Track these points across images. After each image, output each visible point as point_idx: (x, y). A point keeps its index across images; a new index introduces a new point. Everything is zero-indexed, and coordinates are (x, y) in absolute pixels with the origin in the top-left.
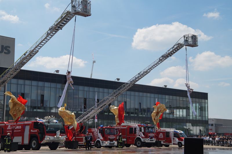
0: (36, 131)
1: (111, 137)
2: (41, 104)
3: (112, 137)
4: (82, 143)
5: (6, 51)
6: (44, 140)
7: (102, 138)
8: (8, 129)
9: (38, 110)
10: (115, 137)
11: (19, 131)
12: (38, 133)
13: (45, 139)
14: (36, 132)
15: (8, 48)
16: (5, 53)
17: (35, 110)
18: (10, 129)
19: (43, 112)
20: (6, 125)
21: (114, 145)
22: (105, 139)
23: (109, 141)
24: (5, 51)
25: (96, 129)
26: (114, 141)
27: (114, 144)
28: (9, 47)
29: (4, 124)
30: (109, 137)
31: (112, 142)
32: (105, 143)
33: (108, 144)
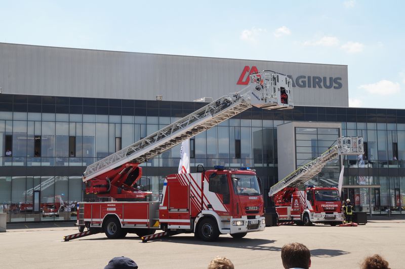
1: (327, 206)
2: (394, 156)
3: (329, 205)
5: (337, 86)
9: (391, 166)
10: (337, 206)
15: (338, 81)
16: (334, 87)
17: (385, 166)
19: (398, 169)
21: (336, 220)
23: (324, 214)
24: (334, 85)
26: (336, 213)
27: (335, 218)
28: (340, 79)
30: (323, 206)
31: (330, 215)
32: (316, 216)
33: (322, 219)
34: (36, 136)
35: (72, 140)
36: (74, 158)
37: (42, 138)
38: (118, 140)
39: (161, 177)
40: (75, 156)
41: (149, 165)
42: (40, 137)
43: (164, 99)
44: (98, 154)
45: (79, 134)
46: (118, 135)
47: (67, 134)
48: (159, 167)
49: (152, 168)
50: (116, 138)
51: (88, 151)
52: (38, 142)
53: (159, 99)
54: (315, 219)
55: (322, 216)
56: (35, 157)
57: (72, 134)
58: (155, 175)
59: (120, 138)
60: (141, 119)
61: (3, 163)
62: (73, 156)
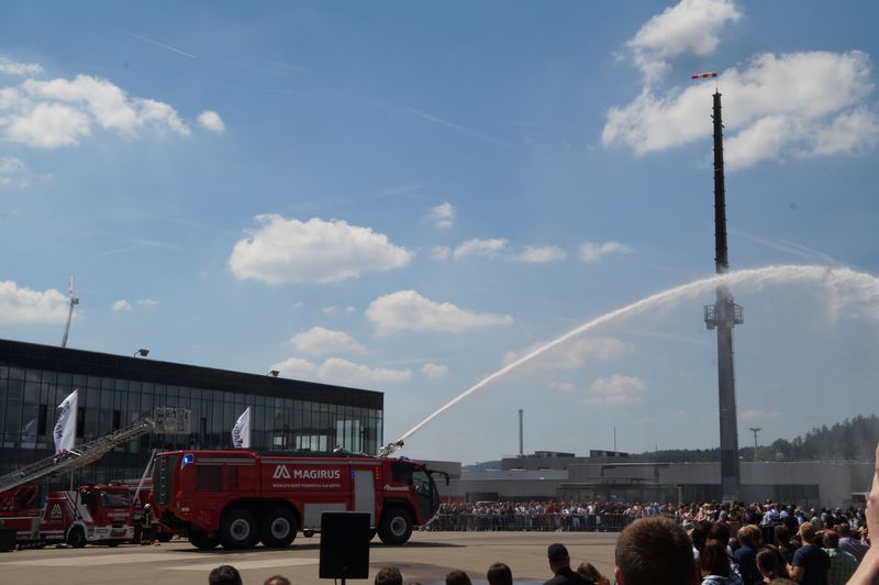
1: (116, 515)
3: (119, 515)
4: (29, 535)
7: (90, 519)
8: (275, 476)
10: (128, 515)
11: (332, 486)
18: (289, 477)
20: (262, 461)
21: (125, 537)
22: (100, 520)
23: (109, 528)
25: (73, 494)
26: (125, 527)
27: (124, 533)
30: (110, 515)
31: (118, 530)
32: (98, 532)
33: (107, 536)
54: (97, 537)
55: (107, 532)
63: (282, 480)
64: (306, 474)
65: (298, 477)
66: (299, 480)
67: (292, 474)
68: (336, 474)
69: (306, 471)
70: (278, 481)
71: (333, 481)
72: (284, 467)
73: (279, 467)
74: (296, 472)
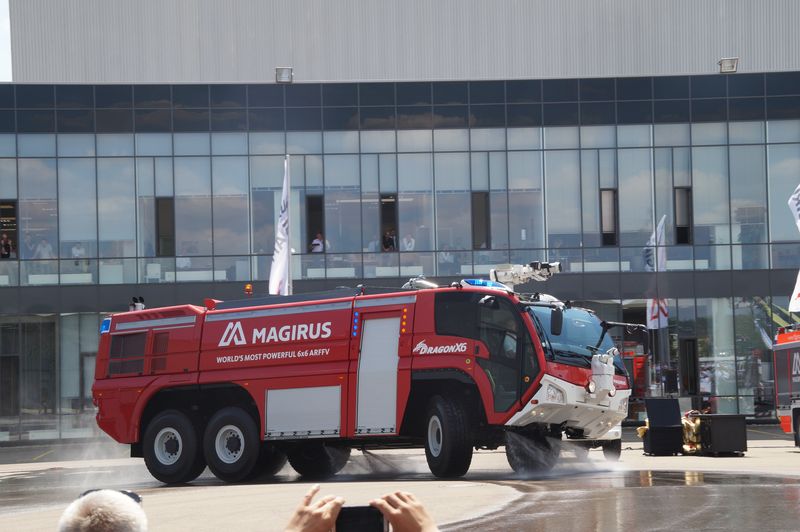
0: (461, 347)
6: (529, 407)
8: (222, 344)
11: (316, 353)
12: (477, 360)
13: (543, 396)
14: (457, 354)
18: (243, 342)
20: (207, 319)
29: (193, 319)
34: (383, 196)
35: (481, 202)
36: (486, 253)
37: (400, 200)
38: (607, 198)
39: (739, 299)
40: (488, 248)
41: (702, 265)
42: (395, 196)
43: (743, 69)
44: (553, 238)
45: (497, 184)
46: (607, 181)
47: (464, 186)
48: (731, 272)
49: (711, 273)
50: (601, 190)
51: (523, 231)
52: (389, 211)
53: (727, 68)
56: (383, 251)
57: (480, 185)
58: (719, 295)
59: (615, 192)
60: (672, 133)
61: (304, 272)
62: (484, 246)
63: (233, 349)
64: (274, 335)
65: (259, 340)
66: (261, 347)
67: (249, 336)
68: (326, 330)
69: (273, 329)
70: (225, 351)
71: (319, 343)
72: (238, 325)
73: (231, 325)
74: (256, 331)
